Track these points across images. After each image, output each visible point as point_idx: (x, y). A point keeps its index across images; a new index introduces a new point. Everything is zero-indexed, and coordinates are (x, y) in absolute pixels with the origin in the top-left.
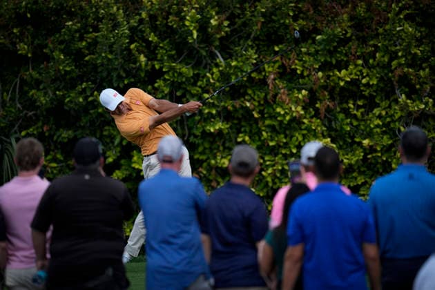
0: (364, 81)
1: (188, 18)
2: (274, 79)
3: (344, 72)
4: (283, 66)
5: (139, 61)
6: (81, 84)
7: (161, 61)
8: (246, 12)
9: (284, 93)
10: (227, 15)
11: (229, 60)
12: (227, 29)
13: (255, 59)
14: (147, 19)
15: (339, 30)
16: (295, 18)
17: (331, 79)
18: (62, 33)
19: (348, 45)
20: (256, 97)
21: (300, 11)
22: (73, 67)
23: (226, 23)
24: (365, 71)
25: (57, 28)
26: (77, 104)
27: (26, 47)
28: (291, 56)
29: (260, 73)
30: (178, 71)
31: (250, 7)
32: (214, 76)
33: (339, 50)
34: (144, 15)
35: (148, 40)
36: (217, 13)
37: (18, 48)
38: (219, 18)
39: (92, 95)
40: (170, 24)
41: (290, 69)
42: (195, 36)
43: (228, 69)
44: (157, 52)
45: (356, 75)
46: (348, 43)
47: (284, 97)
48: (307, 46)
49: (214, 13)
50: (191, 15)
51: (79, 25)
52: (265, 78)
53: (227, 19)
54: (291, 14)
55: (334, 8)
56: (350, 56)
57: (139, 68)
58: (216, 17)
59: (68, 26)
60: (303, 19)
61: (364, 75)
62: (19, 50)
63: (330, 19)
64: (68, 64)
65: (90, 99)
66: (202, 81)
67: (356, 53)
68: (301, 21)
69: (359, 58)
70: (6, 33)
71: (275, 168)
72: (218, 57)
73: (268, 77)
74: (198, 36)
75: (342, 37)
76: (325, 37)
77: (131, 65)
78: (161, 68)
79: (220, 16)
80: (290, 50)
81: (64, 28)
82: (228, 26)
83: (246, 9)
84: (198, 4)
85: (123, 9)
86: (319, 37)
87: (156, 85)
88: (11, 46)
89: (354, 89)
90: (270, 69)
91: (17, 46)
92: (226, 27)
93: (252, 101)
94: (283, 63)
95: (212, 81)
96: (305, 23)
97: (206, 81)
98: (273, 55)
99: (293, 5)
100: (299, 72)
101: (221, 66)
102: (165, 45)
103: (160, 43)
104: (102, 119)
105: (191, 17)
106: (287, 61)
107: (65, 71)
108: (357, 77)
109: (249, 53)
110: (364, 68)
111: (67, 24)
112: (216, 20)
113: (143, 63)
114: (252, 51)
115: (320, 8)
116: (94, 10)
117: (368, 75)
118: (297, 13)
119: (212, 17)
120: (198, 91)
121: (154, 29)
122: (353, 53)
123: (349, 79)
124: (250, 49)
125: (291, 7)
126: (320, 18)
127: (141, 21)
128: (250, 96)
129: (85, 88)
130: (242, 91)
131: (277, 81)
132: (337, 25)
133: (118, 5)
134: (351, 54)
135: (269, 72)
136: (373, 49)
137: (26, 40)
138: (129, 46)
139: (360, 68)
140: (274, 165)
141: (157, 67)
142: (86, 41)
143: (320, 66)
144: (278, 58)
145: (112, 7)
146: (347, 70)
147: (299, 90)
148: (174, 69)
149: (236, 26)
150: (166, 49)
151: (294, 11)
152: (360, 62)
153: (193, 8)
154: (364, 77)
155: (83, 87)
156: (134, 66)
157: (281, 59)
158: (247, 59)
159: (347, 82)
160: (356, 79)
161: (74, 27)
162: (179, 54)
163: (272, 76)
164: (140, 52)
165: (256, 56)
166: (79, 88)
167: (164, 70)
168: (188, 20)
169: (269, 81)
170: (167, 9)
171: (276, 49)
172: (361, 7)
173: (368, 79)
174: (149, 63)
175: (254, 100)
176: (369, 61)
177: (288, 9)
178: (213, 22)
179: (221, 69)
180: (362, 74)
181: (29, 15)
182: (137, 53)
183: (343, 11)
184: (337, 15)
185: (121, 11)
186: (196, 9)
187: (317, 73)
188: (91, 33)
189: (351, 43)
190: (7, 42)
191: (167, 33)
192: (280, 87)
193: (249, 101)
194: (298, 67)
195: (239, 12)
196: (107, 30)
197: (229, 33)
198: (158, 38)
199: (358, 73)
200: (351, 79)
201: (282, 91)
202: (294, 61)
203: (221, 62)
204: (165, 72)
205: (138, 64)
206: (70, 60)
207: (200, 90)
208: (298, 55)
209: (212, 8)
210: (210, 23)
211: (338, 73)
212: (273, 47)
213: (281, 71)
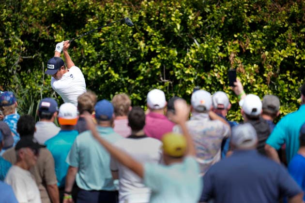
0: (297, 57)
1: (173, 15)
2: (235, 57)
3: (283, 51)
4: (240, 48)
5: (140, 46)
6: (100, 63)
7: (155, 46)
8: (214, 11)
9: (241, 67)
10: (201, 13)
11: (203, 44)
12: (201, 23)
13: (221, 43)
14: (145, 16)
15: (279, 22)
16: (249, 14)
17: (274, 57)
18: (86, 27)
19: (286, 33)
20: (221, 70)
21: (252, 9)
22: (94, 51)
23: (200, 18)
24: (298, 51)
25: (82, 23)
26: (97, 76)
27: (60, 37)
28: (246, 41)
29: (224, 53)
30: (167, 52)
31: (217, 7)
32: (192, 55)
33: (280, 36)
34: (143, 14)
35: (145, 31)
36: (194, 11)
37: (55, 38)
38: (195, 15)
39: (107, 69)
40: (161, 20)
41: (245, 49)
42: (179, 28)
43: (202, 50)
44: (152, 39)
45: (292, 53)
46: (286, 31)
47: (241, 69)
48: (257, 33)
49: (191, 12)
50: (175, 13)
51: (97, 21)
52: (228, 56)
53: (201, 15)
54: (246, 11)
55: (276, 7)
56: (287, 40)
57: (140, 51)
58: (193, 15)
59: (90, 22)
60: (254, 14)
61: (298, 53)
62: (56, 39)
63: (273, 14)
64: (90, 48)
65: (106, 72)
66: (184, 59)
67: (291, 38)
68: (252, 16)
69: (294, 41)
70: (47, 28)
71: (235, 119)
72: (194, 42)
73: (229, 55)
74: (181, 28)
75: (282, 27)
76: (269, 27)
77: (134, 48)
78: (155, 51)
79: (195, 13)
80: (246, 37)
81: (86, 23)
82: (201, 20)
83: (214, 9)
84: (181, 5)
85: (128, 10)
86: (265, 27)
87: (152, 62)
88: (50, 36)
89: (290, 63)
90: (231, 50)
91: (55, 36)
92: (200, 21)
93: (219, 72)
94: (240, 46)
95: (190, 59)
96: (255, 18)
97: (187, 59)
98: (233, 40)
99: (247, 5)
100: (251, 52)
101: (197, 48)
102: (157, 34)
103: (154, 33)
104: (114, 87)
105: (176, 15)
106: (243, 44)
107: (89, 54)
108: (292, 55)
109: (217, 39)
110: (297, 48)
111: (89, 20)
112: (193, 16)
113: (142, 47)
114: (218, 37)
115: (266, 7)
116: (108, 10)
117: (300, 53)
118: (249, 10)
119: (190, 14)
120: (181, 66)
121: (150, 23)
122: (290, 38)
123: (287, 57)
124: (217, 36)
125: (246, 6)
126: (266, 14)
127: (141, 18)
128: (217, 68)
129: (102, 65)
130: (212, 66)
131: (236, 59)
132: (278, 18)
133: (124, 6)
134: (288, 38)
135: (231, 52)
136: (304, 35)
137: (60, 32)
138: (133, 35)
139: (295, 48)
140: (235, 117)
141: (152, 49)
142: (102, 32)
143: (266, 48)
144: (236, 42)
145: (120, 8)
146: (285, 50)
147: (252, 65)
148: (164, 51)
149: (207, 20)
150: (158, 37)
151: (247, 9)
152: (294, 44)
153: (177, 8)
154: (297, 55)
155: (101, 64)
156: (135, 49)
157: (239, 43)
158: (215, 43)
159: (285, 58)
160: (291, 56)
161: (94, 22)
162: (167, 40)
163: (233, 55)
164: (140, 39)
165: (221, 41)
166: (98, 65)
167: (157, 52)
168: (174, 17)
169: (231, 59)
170: (158, 9)
171: (236, 36)
172: (295, 6)
173: (300, 56)
174: (147, 47)
175: (220, 72)
176: (300, 44)
177: (243, 8)
178: (191, 17)
179: (197, 50)
180: (296, 52)
181: (62, 15)
182: (138, 40)
183: (282, 9)
184: (277, 11)
185: (126, 11)
186: (179, 9)
187: (264, 52)
188: (106, 26)
189: (288, 31)
190: (47, 34)
191: (159, 26)
192: (239, 62)
193: (217, 72)
194: (251, 49)
195: (209, 10)
196: (117, 24)
197: (202, 25)
198: (153, 30)
199: (293, 52)
200: (289, 56)
201: (240, 65)
202: (248, 45)
203: (196, 46)
204: (158, 54)
205: (139, 48)
206: (92, 46)
207: (182, 65)
208: (251, 40)
209: (190, 8)
210: (189, 18)
211: (279, 52)
212: (233, 35)
213: (238, 51)
